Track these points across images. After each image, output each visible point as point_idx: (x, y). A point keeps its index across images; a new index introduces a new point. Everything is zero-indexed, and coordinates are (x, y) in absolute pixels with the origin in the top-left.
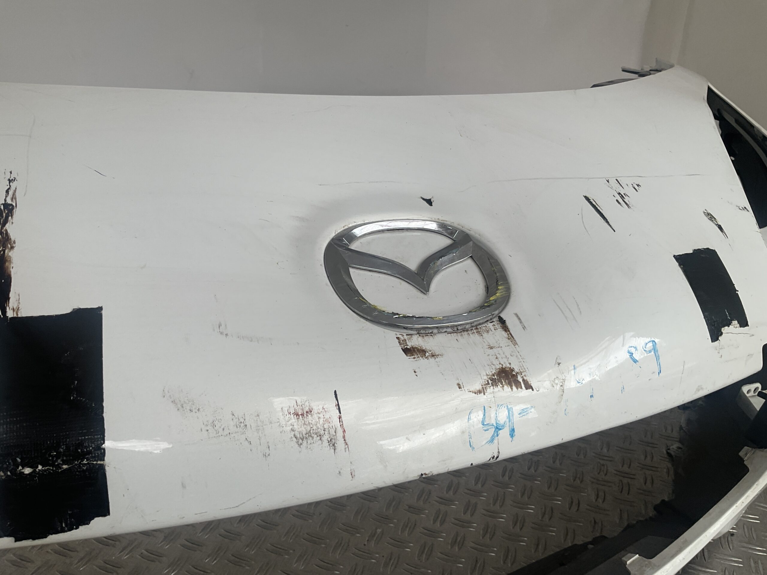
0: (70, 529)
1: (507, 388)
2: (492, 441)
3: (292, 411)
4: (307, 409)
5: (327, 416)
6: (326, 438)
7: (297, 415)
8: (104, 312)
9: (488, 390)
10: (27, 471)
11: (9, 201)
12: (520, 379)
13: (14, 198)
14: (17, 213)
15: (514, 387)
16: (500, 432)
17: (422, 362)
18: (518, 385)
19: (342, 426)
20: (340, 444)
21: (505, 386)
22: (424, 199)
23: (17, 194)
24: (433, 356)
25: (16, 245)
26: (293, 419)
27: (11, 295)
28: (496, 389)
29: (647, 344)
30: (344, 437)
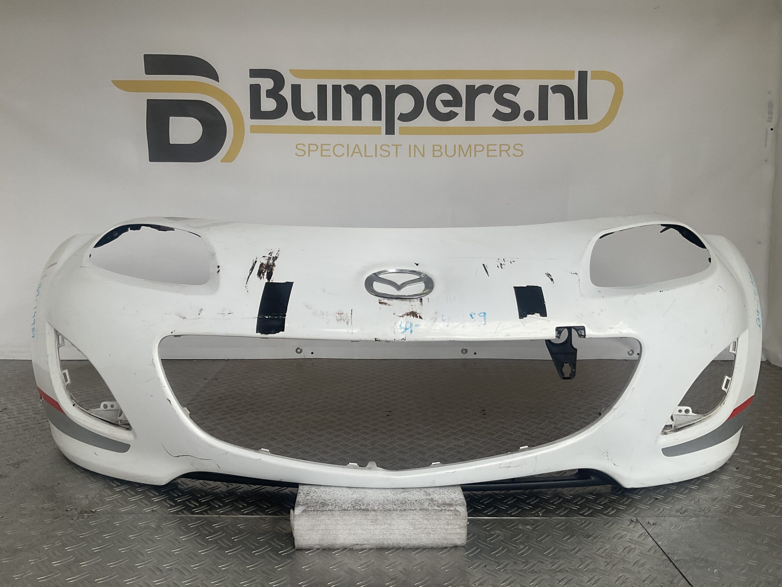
0: (274, 334)
1: (412, 317)
2: (403, 333)
3: (337, 313)
4: (342, 313)
5: (347, 315)
6: (346, 321)
7: (339, 314)
8: (294, 283)
9: (405, 317)
10: (267, 317)
11: (277, 256)
12: (418, 315)
13: (278, 255)
14: (278, 259)
15: (415, 317)
16: (407, 331)
17: (384, 306)
18: (417, 317)
19: (351, 318)
20: (350, 323)
21: (411, 317)
22: (415, 264)
23: (279, 255)
24: (389, 305)
25: (276, 266)
26: (337, 314)
27: (272, 277)
28: (407, 316)
29: (481, 313)
30: (351, 322)
